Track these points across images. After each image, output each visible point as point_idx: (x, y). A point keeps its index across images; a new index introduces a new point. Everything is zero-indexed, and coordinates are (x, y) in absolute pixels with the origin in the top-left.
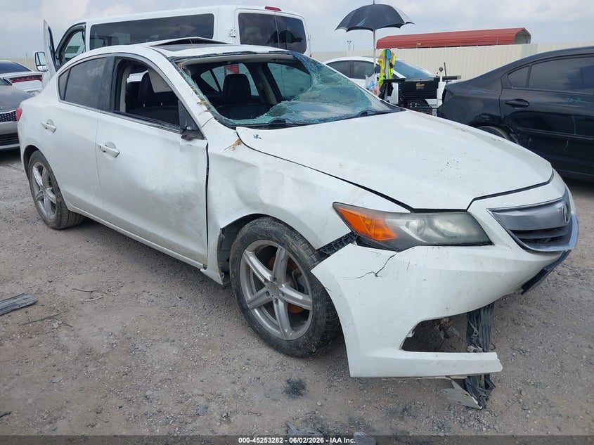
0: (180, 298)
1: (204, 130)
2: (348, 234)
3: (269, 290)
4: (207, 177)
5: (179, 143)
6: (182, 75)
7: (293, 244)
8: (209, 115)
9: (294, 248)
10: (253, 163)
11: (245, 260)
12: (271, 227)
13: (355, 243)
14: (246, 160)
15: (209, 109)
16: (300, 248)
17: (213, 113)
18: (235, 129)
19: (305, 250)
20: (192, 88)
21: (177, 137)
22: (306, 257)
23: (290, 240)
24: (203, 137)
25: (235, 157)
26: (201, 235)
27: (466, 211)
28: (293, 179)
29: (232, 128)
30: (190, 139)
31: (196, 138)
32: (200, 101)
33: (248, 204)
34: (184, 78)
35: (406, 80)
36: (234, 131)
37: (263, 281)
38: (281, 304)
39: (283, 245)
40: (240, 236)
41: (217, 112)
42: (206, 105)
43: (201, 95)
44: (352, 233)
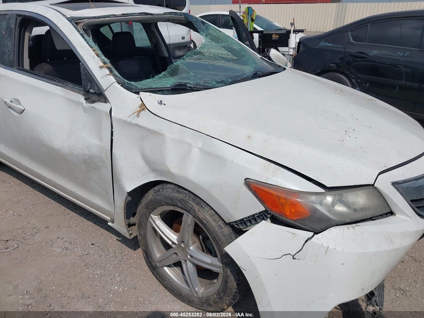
0: (93, 244)
1: (107, 94)
2: (262, 212)
3: (176, 251)
4: (112, 140)
5: (82, 104)
6: (83, 37)
7: (199, 211)
8: (112, 79)
9: (201, 215)
10: (158, 130)
11: (151, 223)
12: (177, 195)
13: (269, 220)
14: (152, 127)
15: (111, 71)
16: (206, 215)
17: (115, 76)
18: (138, 93)
19: (211, 216)
20: (94, 51)
21: (81, 98)
22: (213, 224)
23: (196, 208)
24: (106, 100)
25: (139, 123)
26: (107, 194)
27: (373, 185)
28: (201, 150)
29: (135, 93)
30: (94, 102)
31: (99, 101)
32: (102, 64)
33: (154, 170)
34: (85, 40)
35: (264, 33)
36: (137, 96)
37: (170, 243)
38: (190, 265)
39: (189, 212)
40: (144, 201)
41: (119, 75)
42: (109, 68)
43: (103, 57)
44: (266, 211)
